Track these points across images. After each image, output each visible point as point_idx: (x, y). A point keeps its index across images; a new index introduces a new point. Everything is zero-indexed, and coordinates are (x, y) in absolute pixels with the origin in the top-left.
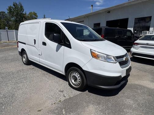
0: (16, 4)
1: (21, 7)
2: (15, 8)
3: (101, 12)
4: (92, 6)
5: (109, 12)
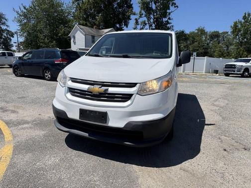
0: (249, 14)
2: (246, 22)
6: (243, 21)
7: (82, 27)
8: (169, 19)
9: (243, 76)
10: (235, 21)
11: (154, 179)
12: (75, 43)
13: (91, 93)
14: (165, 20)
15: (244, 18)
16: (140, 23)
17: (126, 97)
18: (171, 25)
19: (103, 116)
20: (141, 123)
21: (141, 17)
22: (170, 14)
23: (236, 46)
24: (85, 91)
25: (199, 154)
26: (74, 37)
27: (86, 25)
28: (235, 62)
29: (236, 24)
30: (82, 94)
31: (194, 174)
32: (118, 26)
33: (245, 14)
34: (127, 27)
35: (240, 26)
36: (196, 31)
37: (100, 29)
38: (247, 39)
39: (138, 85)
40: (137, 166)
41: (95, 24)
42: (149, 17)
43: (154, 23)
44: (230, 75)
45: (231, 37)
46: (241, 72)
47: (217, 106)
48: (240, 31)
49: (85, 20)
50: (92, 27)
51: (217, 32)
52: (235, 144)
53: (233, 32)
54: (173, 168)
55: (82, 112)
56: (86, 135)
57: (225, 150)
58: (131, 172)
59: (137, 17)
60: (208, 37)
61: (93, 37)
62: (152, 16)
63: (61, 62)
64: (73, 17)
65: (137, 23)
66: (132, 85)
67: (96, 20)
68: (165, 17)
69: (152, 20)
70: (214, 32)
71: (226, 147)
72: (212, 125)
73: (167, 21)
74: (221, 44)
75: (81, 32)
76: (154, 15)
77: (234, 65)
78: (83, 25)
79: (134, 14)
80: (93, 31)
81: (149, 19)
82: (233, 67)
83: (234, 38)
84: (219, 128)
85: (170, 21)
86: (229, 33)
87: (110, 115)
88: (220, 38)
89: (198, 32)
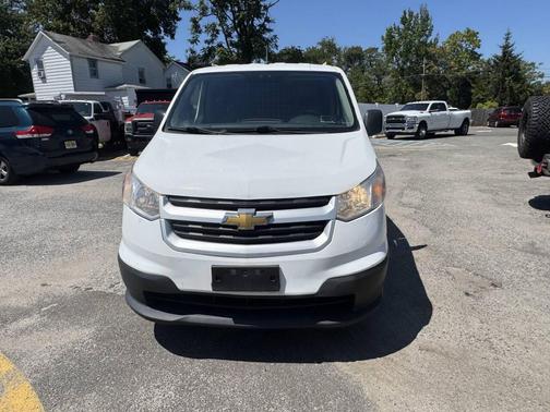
2: (407, 28)
6: (402, 26)
7: (58, 36)
8: (267, 20)
9: (417, 137)
10: (388, 27)
11: (390, 382)
12: (44, 79)
13: (235, 227)
14: (257, 22)
15: (404, 21)
16: (204, 30)
17: (313, 229)
18: (272, 34)
19: (272, 276)
20: (351, 279)
21: (204, 13)
22: (266, 8)
23: (393, 76)
24: (218, 225)
25: (434, 312)
26: (40, 65)
27: (66, 31)
28: (402, 110)
29: (390, 32)
30: (210, 232)
31: (447, 353)
32: (149, 33)
33: (405, 13)
34: (172, 37)
35: (397, 37)
36: (319, 47)
37: (106, 42)
38: (411, 63)
39: (333, 199)
40: (344, 363)
41: (90, 30)
42: (223, 17)
43: (235, 28)
44: (397, 137)
45: (384, 58)
46: (415, 130)
47: (409, 205)
48: (398, 46)
49: (62, 16)
50: (84, 37)
51: (359, 49)
52: (476, 279)
53: (387, 49)
54: (406, 350)
55: (219, 274)
56: (228, 321)
57: (467, 294)
58: (340, 378)
59: (195, 14)
60: (343, 59)
61: (93, 63)
62: (229, 13)
63: (35, 136)
64: (25, 8)
65: (196, 27)
66: (321, 201)
67: (93, 19)
68: (259, 16)
69: (229, 22)
70: (353, 48)
71: (466, 287)
72: (423, 247)
73: (262, 26)
74: (366, 73)
75: (58, 50)
76: (234, 12)
77: (403, 117)
78: (58, 31)
79: (189, 8)
80: (89, 47)
81: (222, 19)
82: (400, 119)
83: (389, 61)
84: (437, 252)
85: (268, 26)
86: (380, 51)
87: (286, 272)
88: (365, 62)
89: (322, 49)
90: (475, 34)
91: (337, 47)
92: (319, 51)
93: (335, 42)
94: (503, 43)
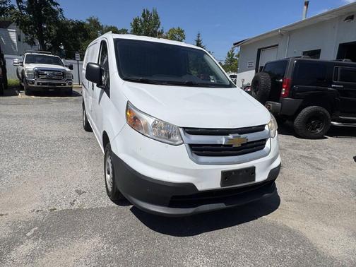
0: (148, 12)
1: (157, 18)
2: (145, 21)
3: (325, 18)
4: (307, 4)
5: (352, 18)
6: (142, 19)
10: (134, 18)
13: (231, 145)
15: (144, 15)
19: (253, 172)
24: (221, 145)
29: (136, 21)
33: (144, 11)
35: (140, 25)
36: (88, 22)
39: (267, 126)
89: (90, 25)
90: (182, 31)
91: (101, 25)
92: (88, 26)
93: (99, 21)
94: (196, 39)
